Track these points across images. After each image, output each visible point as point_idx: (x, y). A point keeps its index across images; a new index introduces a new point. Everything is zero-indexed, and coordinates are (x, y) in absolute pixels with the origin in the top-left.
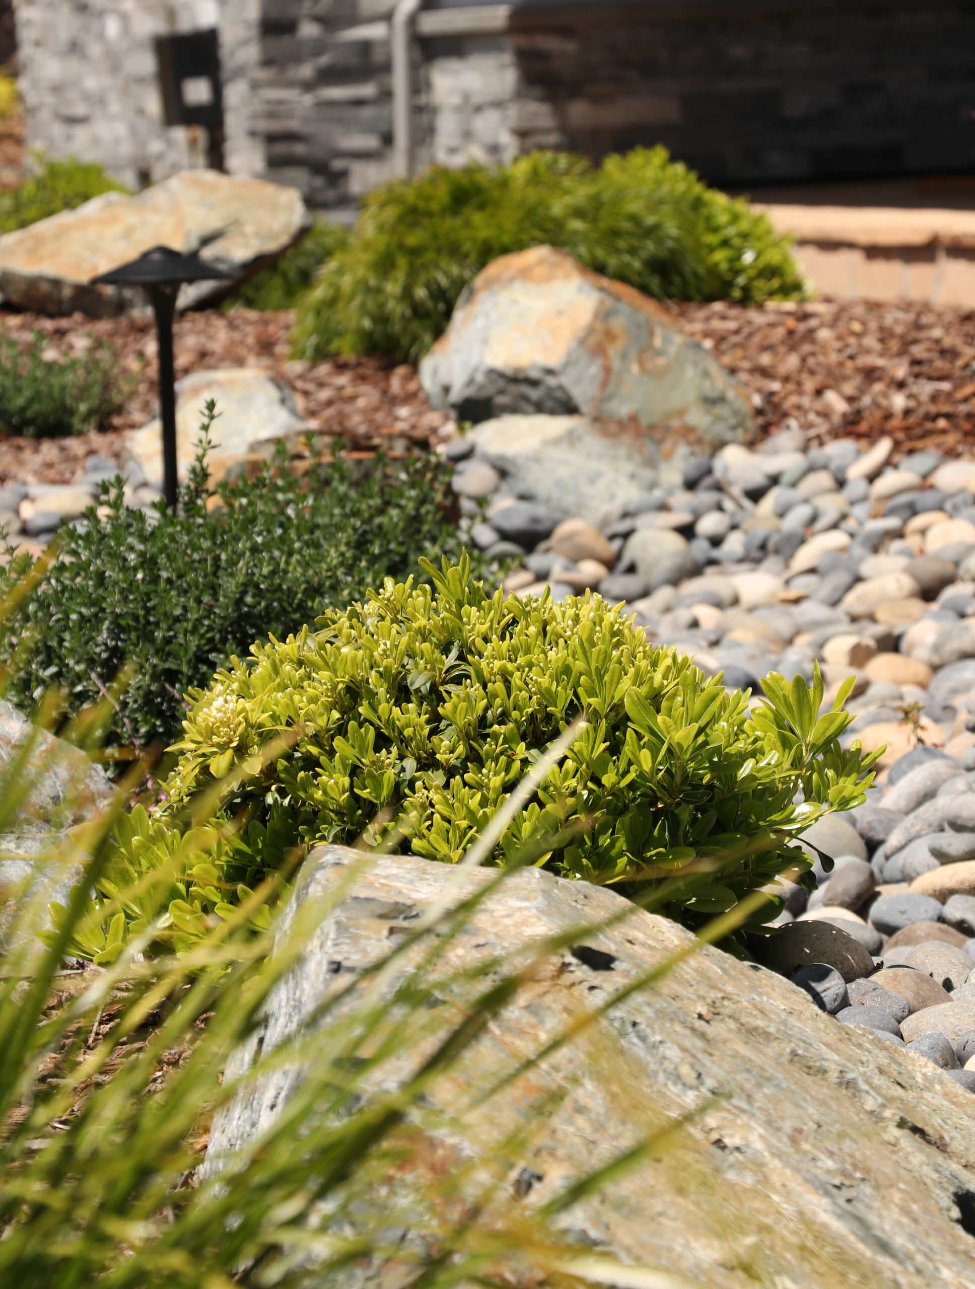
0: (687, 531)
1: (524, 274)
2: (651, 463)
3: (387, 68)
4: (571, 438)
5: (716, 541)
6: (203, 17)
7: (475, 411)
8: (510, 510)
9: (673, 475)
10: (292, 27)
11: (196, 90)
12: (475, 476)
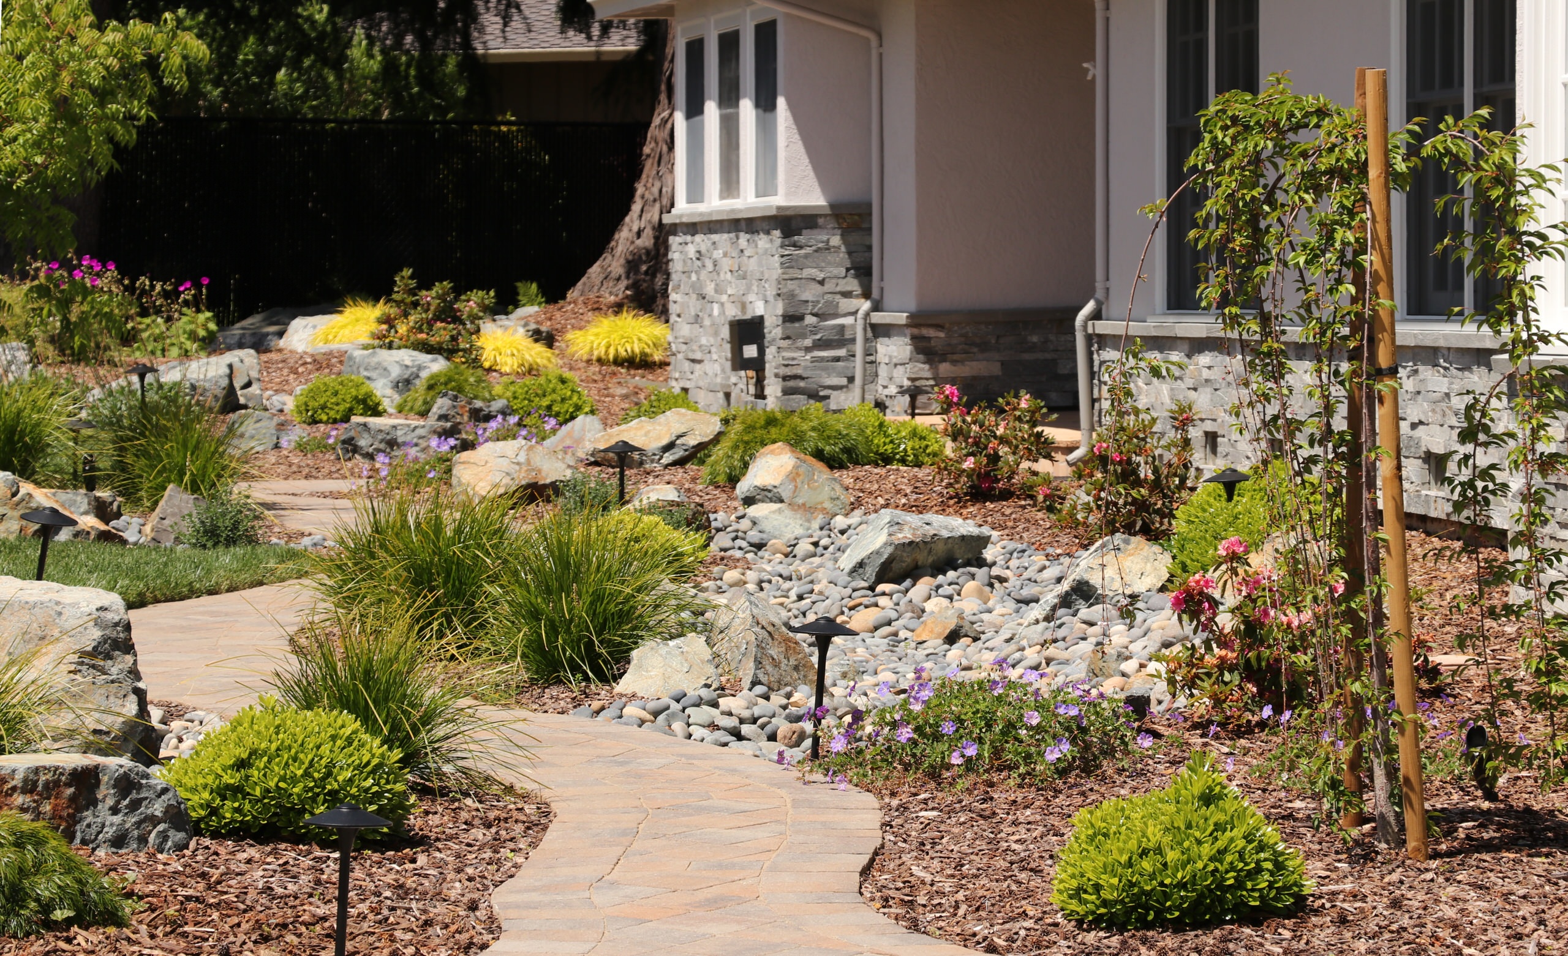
0: (816, 544)
1: (772, 452)
2: (809, 521)
3: (853, 340)
4: (780, 511)
5: (826, 548)
6: (758, 308)
7: (749, 501)
8: (754, 536)
9: (816, 525)
10: (800, 318)
11: (750, 351)
12: (745, 524)
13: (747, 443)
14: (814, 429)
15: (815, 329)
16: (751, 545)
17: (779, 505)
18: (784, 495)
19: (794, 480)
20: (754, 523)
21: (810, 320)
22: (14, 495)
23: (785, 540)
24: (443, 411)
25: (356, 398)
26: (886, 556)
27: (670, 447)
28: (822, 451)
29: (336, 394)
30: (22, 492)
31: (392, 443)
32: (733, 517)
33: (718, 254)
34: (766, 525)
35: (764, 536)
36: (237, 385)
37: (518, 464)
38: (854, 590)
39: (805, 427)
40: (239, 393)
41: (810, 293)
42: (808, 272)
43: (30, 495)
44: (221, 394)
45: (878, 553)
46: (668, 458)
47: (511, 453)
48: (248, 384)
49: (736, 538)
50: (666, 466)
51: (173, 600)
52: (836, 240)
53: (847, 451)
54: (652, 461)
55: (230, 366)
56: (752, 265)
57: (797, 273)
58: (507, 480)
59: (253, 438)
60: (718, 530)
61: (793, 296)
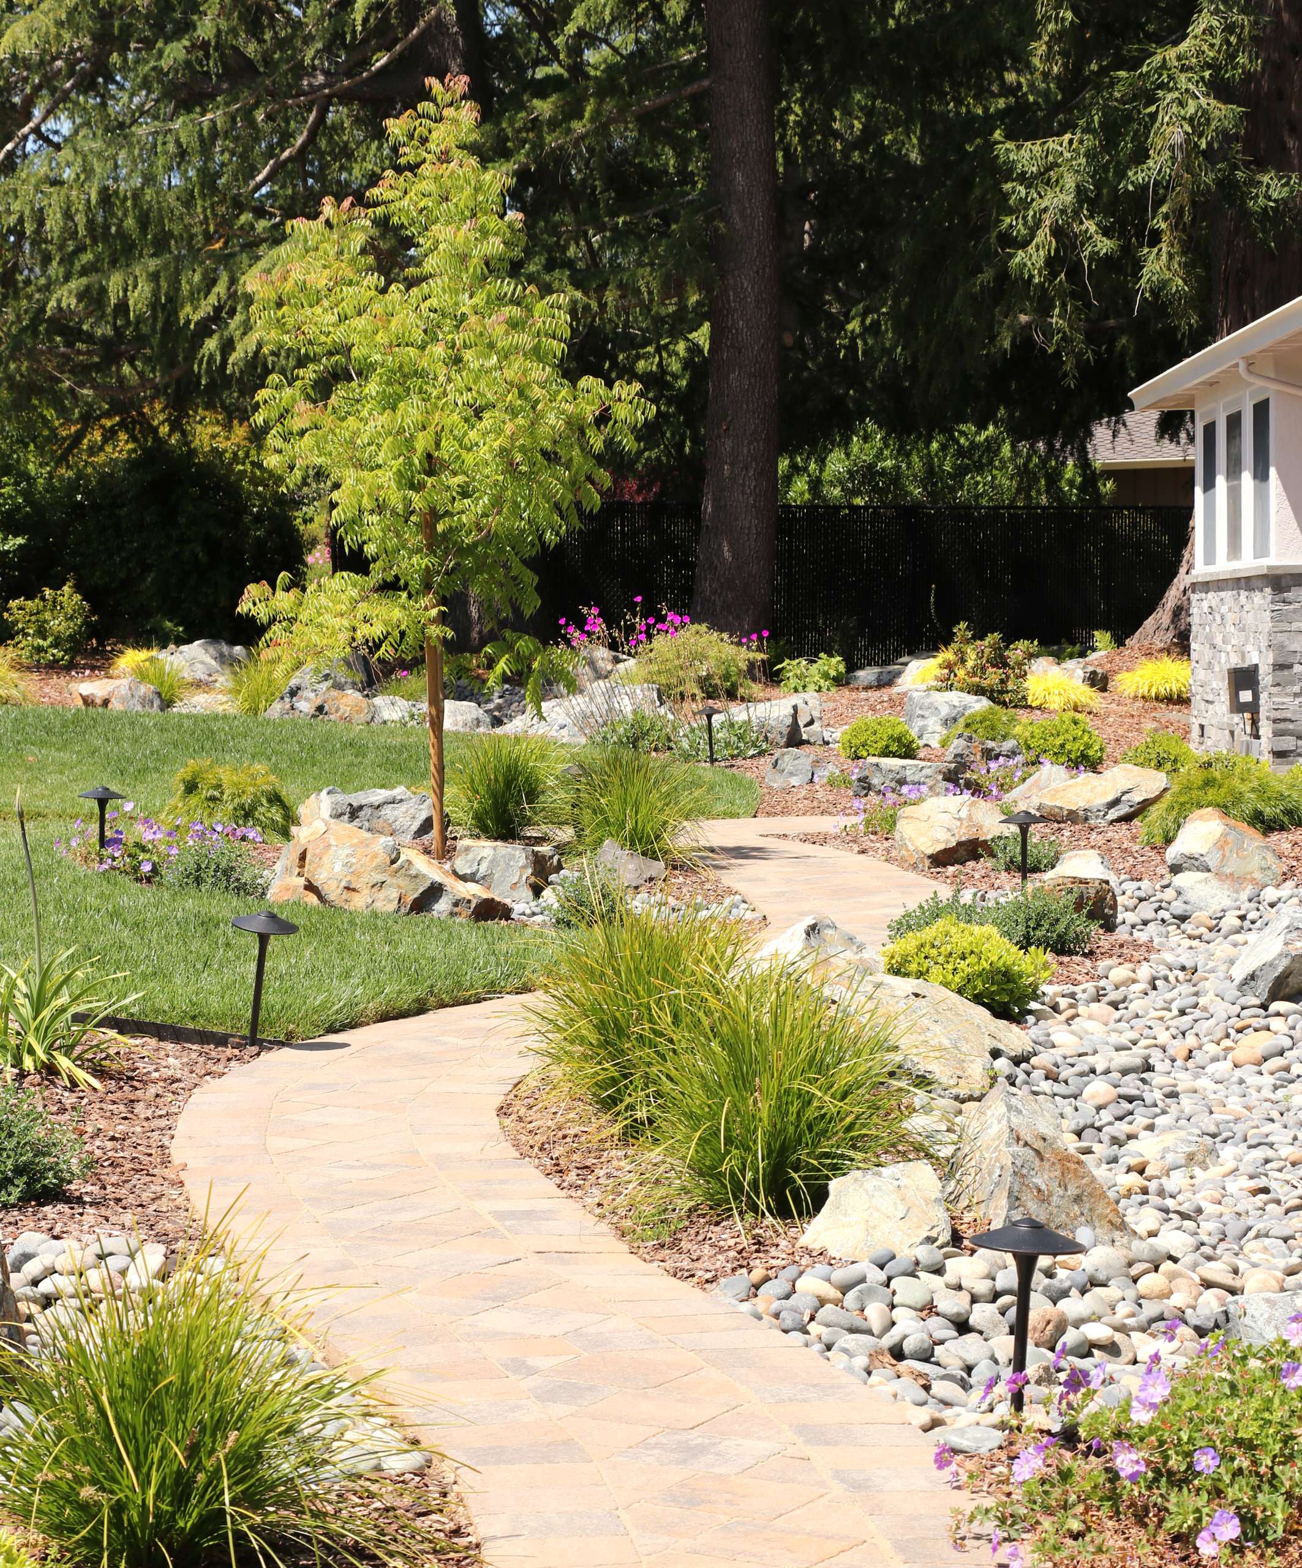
0: (1242, 918)
1: (1201, 818)
2: (1237, 892)
4: (1206, 880)
5: (1253, 922)
6: (1254, 658)
7: (1176, 869)
8: (1178, 907)
9: (1244, 896)
10: (1290, 667)
11: (1246, 696)
12: (1169, 894)
13: (1182, 804)
14: (1253, 790)
16: (1174, 917)
17: (1206, 875)
18: (1211, 865)
19: (1222, 848)
20: (1179, 893)
21: (1298, 669)
22: (393, 862)
23: (1210, 913)
24: (959, 751)
25: (891, 737)
26: (1280, 969)
27: (1116, 802)
28: (1261, 813)
30: (403, 858)
31: (902, 782)
32: (1158, 887)
33: (1224, 609)
34: (1190, 896)
35: (1188, 907)
36: (801, 724)
37: (959, 819)
38: (1243, 1009)
39: (1244, 788)
40: (802, 730)
41: (1298, 644)
42: (1296, 626)
43: (409, 862)
44: (786, 731)
45: (1271, 965)
46: (1113, 814)
47: (953, 810)
48: (811, 723)
49: (1160, 908)
50: (1112, 822)
51: (466, 1002)
53: (1289, 813)
54: (1097, 817)
55: (795, 708)
56: (1249, 619)
57: (1286, 626)
58: (948, 835)
59: (791, 774)
60: (1141, 900)
61: (1282, 646)
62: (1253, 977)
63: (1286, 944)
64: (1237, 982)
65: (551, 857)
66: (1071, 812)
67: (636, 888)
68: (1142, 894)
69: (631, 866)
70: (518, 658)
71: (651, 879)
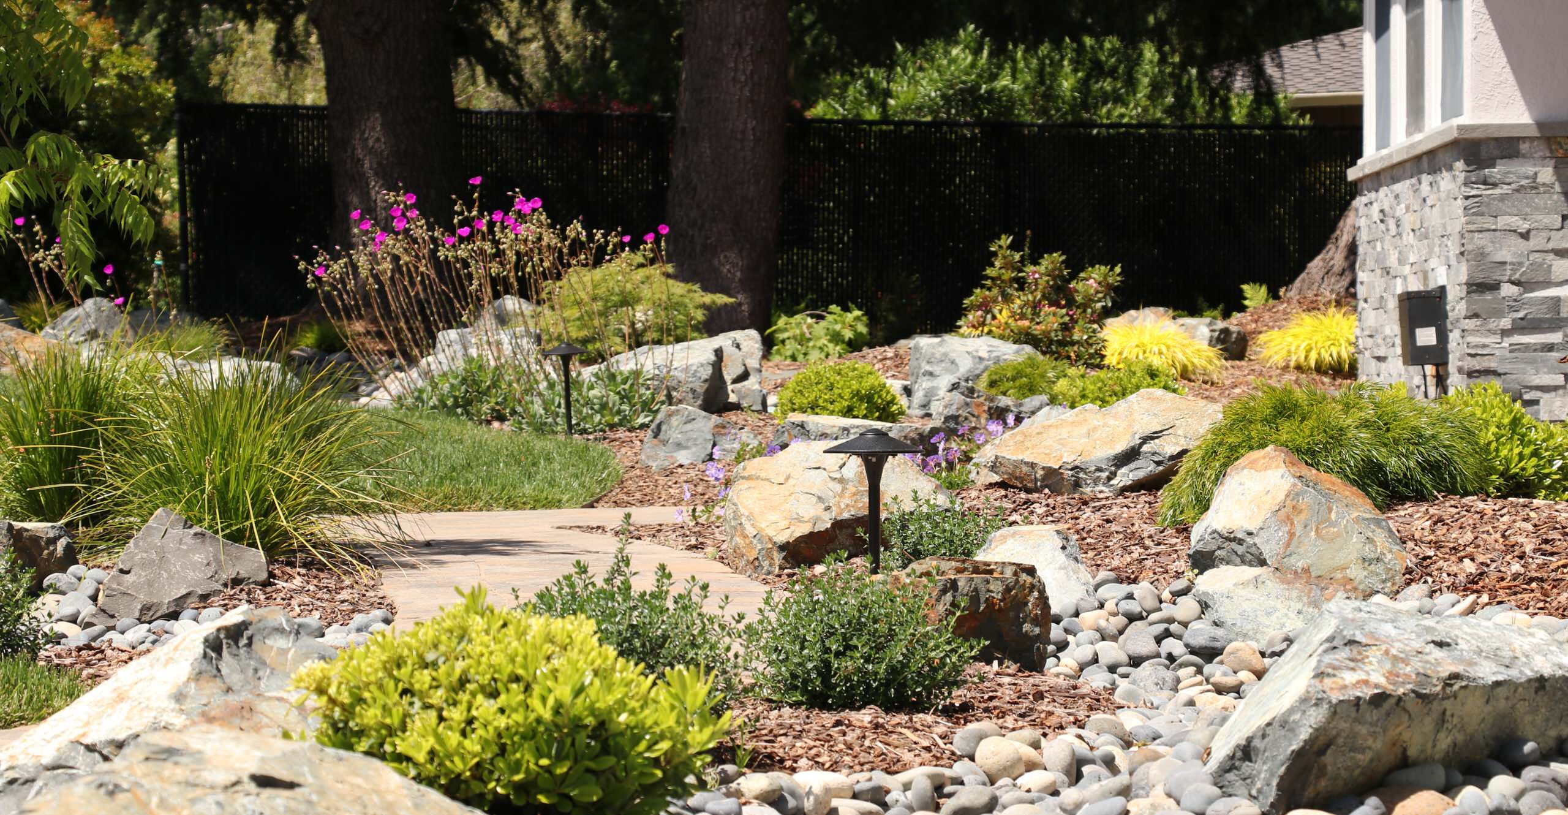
1: (1252, 465)
2: (1315, 603)
4: (1258, 582)
6: (1440, 277)
7: (1203, 561)
8: (1201, 633)
10: (1495, 287)
11: (1426, 336)
12: (1187, 607)
13: (1233, 449)
14: (1366, 424)
15: (1515, 304)
16: (1193, 651)
17: (1258, 571)
18: (1267, 551)
19: (1289, 519)
20: (1204, 606)
21: (1508, 290)
23: (1262, 643)
25: (857, 394)
27: (1130, 456)
28: (1380, 467)
29: (831, 388)
32: (1166, 595)
33: (1401, 210)
34: (1223, 610)
35: (1219, 632)
36: (728, 377)
39: (1349, 421)
40: (730, 388)
41: (1507, 251)
42: (1503, 222)
44: (701, 388)
45: (1284, 723)
46: (1126, 476)
48: (744, 376)
49: (1167, 634)
50: (1123, 491)
52: (1546, 174)
53: (1433, 468)
54: (1096, 481)
55: (719, 353)
56: (1434, 218)
57: (1488, 222)
58: (818, 510)
59: (679, 446)
60: (1132, 618)
61: (1480, 255)
62: (1246, 752)
63: (1320, 675)
64: (1214, 763)
65: (53, 541)
66: (1050, 472)
67: (204, 597)
68: (1134, 607)
69: (199, 558)
70: (39, 177)
71: (236, 582)
